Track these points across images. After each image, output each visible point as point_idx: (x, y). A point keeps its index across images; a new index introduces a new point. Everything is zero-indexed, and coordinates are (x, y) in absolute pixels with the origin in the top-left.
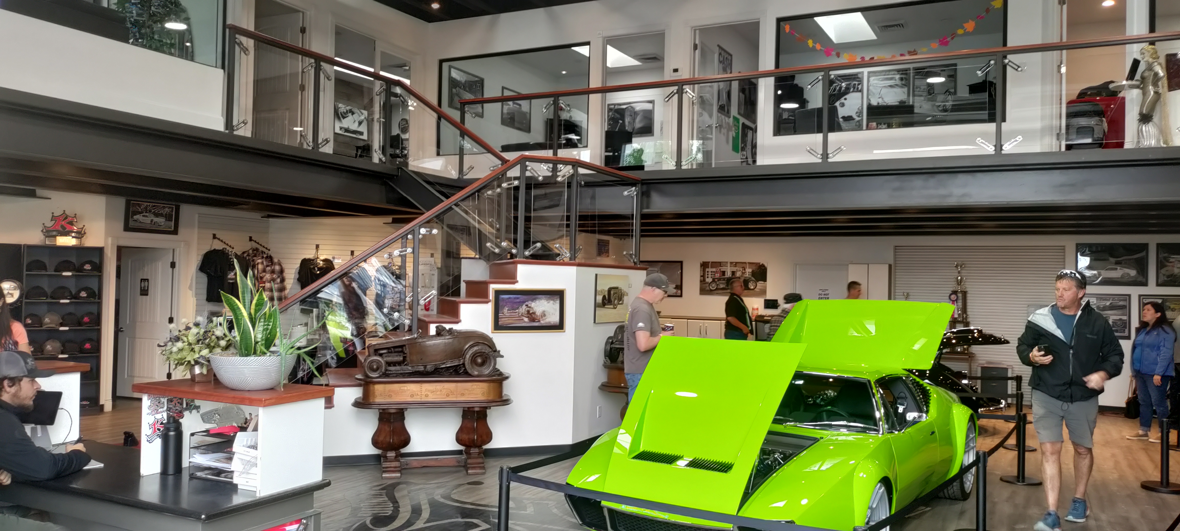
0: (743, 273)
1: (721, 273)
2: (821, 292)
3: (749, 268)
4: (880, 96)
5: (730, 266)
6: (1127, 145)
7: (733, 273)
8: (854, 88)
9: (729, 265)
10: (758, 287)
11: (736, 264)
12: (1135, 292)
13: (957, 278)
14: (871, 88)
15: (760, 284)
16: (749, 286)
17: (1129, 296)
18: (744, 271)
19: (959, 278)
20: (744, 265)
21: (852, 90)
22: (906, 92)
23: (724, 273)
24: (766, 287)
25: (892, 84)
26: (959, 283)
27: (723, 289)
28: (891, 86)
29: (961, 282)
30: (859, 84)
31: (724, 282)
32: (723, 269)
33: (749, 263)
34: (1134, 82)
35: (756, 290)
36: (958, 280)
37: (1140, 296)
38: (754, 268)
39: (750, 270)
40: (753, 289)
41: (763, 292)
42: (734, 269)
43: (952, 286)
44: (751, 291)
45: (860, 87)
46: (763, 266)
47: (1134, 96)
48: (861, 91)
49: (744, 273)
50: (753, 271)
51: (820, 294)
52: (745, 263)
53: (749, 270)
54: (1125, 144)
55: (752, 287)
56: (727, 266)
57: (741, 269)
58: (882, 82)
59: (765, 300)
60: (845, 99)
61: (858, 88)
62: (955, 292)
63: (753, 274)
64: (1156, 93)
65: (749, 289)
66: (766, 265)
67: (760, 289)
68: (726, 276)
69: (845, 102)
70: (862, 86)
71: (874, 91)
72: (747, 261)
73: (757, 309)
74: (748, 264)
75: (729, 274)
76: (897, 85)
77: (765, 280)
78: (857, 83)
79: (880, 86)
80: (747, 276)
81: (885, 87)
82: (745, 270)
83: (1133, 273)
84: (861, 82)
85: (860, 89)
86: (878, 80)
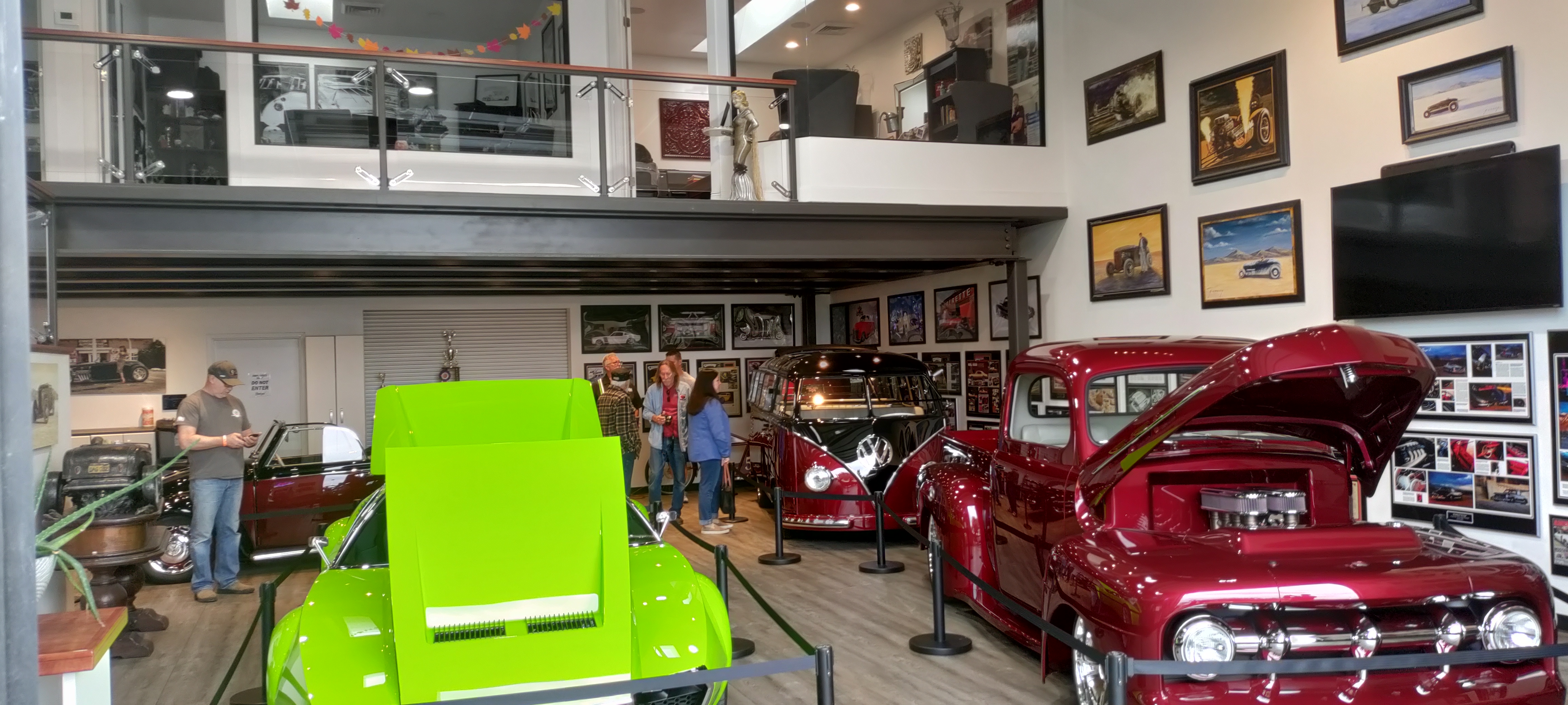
0: (122, 356)
1: (81, 358)
2: (255, 379)
3: (133, 348)
4: (334, 102)
5: (98, 346)
6: (714, 197)
7: (103, 356)
8: (296, 85)
9: (94, 344)
10: (150, 377)
11: (107, 343)
12: (639, 358)
13: (448, 351)
14: (320, 89)
15: (154, 373)
16: (135, 377)
17: (635, 363)
18: (123, 353)
19: (451, 351)
20: (123, 344)
21: (292, 88)
22: (371, 101)
23: (85, 357)
24: (164, 377)
25: (350, 88)
26: (451, 357)
27: (84, 383)
28: (348, 90)
29: (453, 356)
30: (302, 81)
31: (86, 371)
32: (83, 350)
33: (131, 339)
34: (725, 128)
35: (147, 381)
36: (448, 354)
37: (645, 363)
38: (143, 347)
39: (136, 351)
40: (141, 381)
41: (160, 384)
42: (105, 350)
43: (439, 362)
44: (140, 384)
45: (304, 85)
46: (158, 343)
47: (720, 144)
48: (307, 91)
49: (124, 356)
50: (140, 353)
51: (254, 383)
52: (126, 340)
53: (132, 352)
54: (712, 195)
55: (140, 378)
56: (91, 346)
57: (118, 350)
58: (337, 83)
59: (165, 397)
60: (284, 99)
61: (301, 86)
62: (445, 370)
63: (141, 357)
64: (749, 142)
65: (135, 381)
66: (164, 343)
67: (155, 380)
68: (90, 362)
69: (283, 103)
70: (308, 84)
71: (325, 93)
72: (128, 337)
73: (152, 411)
74: (130, 342)
75: (95, 358)
76: (356, 90)
77: (161, 364)
78: (299, 79)
79: (334, 87)
80: (130, 360)
81: (340, 90)
82: (125, 351)
83: (637, 338)
84: (306, 79)
85: (304, 87)
86: (330, 79)
